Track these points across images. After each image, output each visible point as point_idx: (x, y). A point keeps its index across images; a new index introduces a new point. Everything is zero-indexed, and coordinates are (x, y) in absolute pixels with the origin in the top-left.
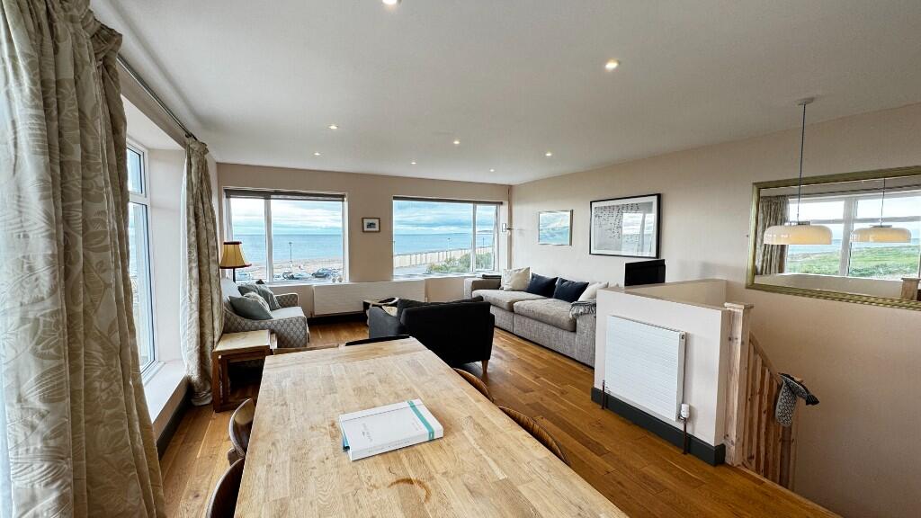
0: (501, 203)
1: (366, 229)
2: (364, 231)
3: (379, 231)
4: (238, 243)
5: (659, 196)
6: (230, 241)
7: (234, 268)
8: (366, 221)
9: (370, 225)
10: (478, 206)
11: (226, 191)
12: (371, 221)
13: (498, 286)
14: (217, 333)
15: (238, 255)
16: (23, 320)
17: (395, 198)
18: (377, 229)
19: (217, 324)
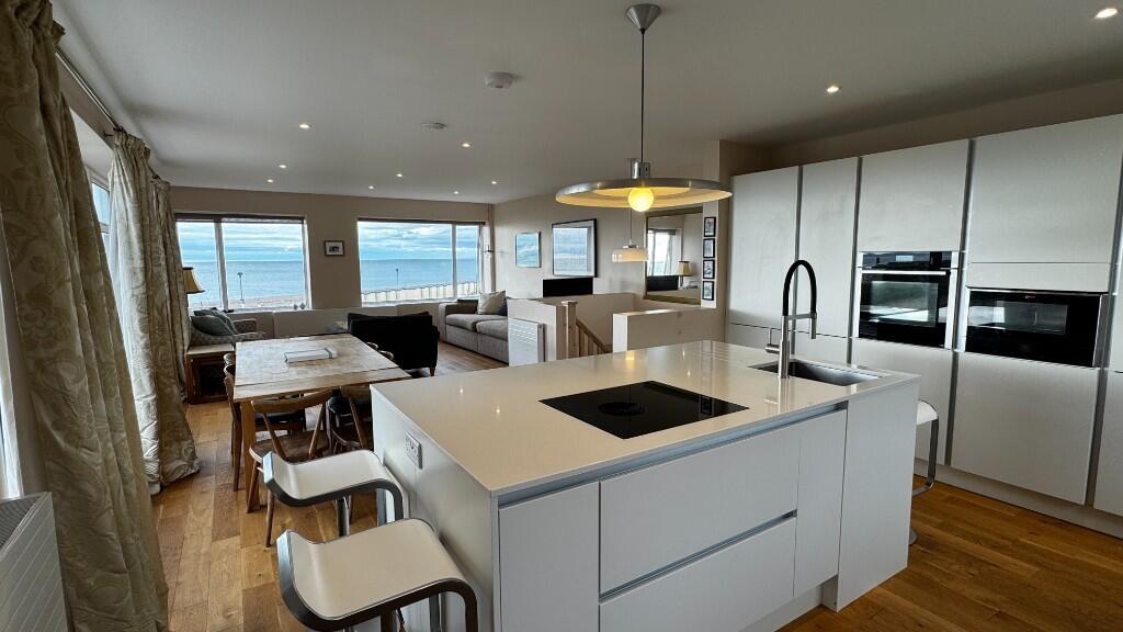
0: (484, 223)
1: (328, 253)
2: (326, 256)
3: (344, 255)
4: (191, 269)
5: (595, 221)
7: (193, 293)
8: (329, 245)
9: (333, 249)
10: (458, 227)
12: (333, 244)
13: (474, 311)
14: (187, 343)
16: (133, 295)
17: (360, 219)
18: (341, 253)
19: (186, 335)
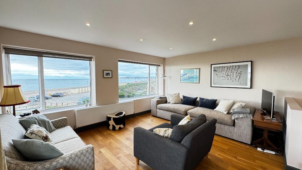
1: (105, 76)
2: (104, 77)
3: (112, 77)
4: (18, 86)
5: (252, 62)
6: (10, 84)
7: (14, 105)
8: (105, 72)
9: (107, 74)
11: (5, 49)
12: (107, 72)
13: (166, 102)
15: (17, 95)
17: (120, 61)
18: (111, 76)
